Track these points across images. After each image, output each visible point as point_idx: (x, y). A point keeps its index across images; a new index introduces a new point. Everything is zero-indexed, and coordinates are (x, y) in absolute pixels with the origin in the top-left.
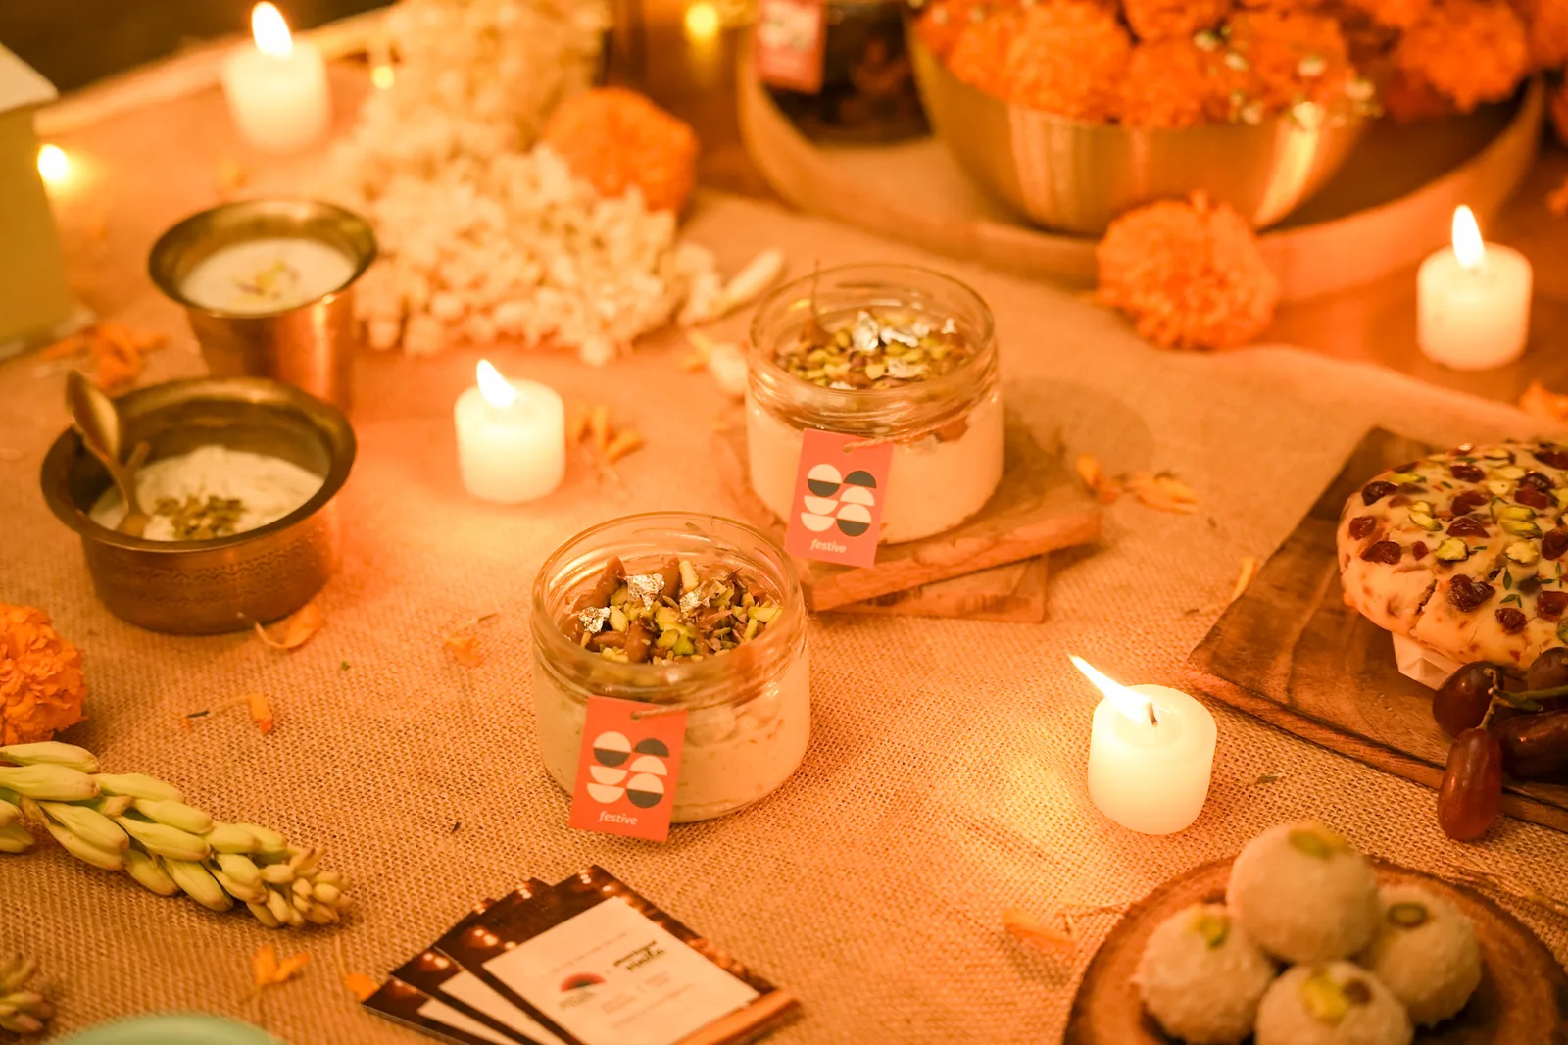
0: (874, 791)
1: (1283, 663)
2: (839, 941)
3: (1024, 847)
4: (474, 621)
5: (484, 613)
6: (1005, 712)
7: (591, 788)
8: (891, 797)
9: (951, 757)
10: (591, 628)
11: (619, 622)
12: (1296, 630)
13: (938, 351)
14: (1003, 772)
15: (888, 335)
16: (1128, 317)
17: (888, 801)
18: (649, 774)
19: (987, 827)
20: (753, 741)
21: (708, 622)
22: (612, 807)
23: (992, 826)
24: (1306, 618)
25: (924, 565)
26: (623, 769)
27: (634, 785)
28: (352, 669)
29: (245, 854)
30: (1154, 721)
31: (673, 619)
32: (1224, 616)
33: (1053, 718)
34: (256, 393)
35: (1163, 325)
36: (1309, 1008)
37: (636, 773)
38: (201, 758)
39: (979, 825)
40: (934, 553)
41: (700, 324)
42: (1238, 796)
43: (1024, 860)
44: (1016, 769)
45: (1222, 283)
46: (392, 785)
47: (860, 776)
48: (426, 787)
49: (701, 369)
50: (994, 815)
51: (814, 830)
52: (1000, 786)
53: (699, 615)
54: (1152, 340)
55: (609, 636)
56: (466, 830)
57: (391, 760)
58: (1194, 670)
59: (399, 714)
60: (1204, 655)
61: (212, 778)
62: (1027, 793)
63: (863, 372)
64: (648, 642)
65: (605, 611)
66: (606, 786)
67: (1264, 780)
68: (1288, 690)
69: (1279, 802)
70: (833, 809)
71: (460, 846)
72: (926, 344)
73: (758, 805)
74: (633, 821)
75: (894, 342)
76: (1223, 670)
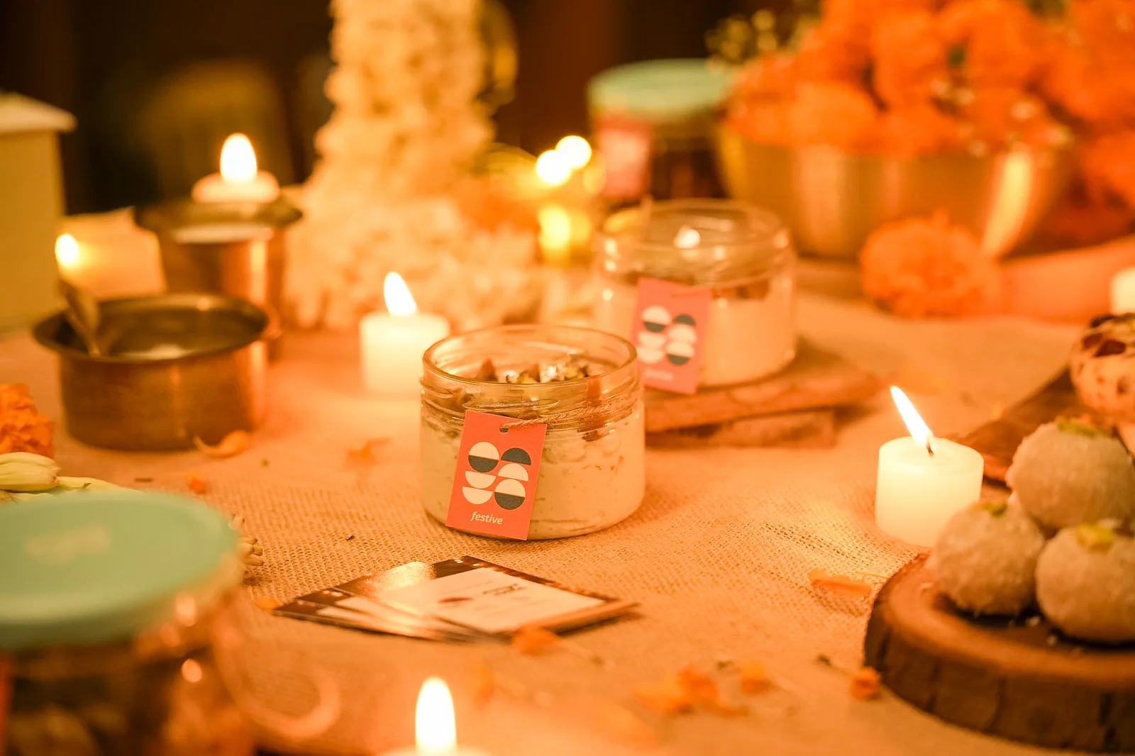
2: (672, 585)
7: (466, 492)
18: (514, 479)
19: (793, 532)
22: (482, 509)
25: (735, 401)
26: (492, 474)
27: (501, 489)
28: (272, 465)
30: (931, 453)
34: (204, 303)
36: (1081, 542)
37: (502, 479)
40: (745, 395)
48: (327, 520)
50: (799, 526)
52: (804, 513)
56: (360, 540)
57: (299, 507)
66: (478, 489)
71: (354, 548)
74: (499, 521)
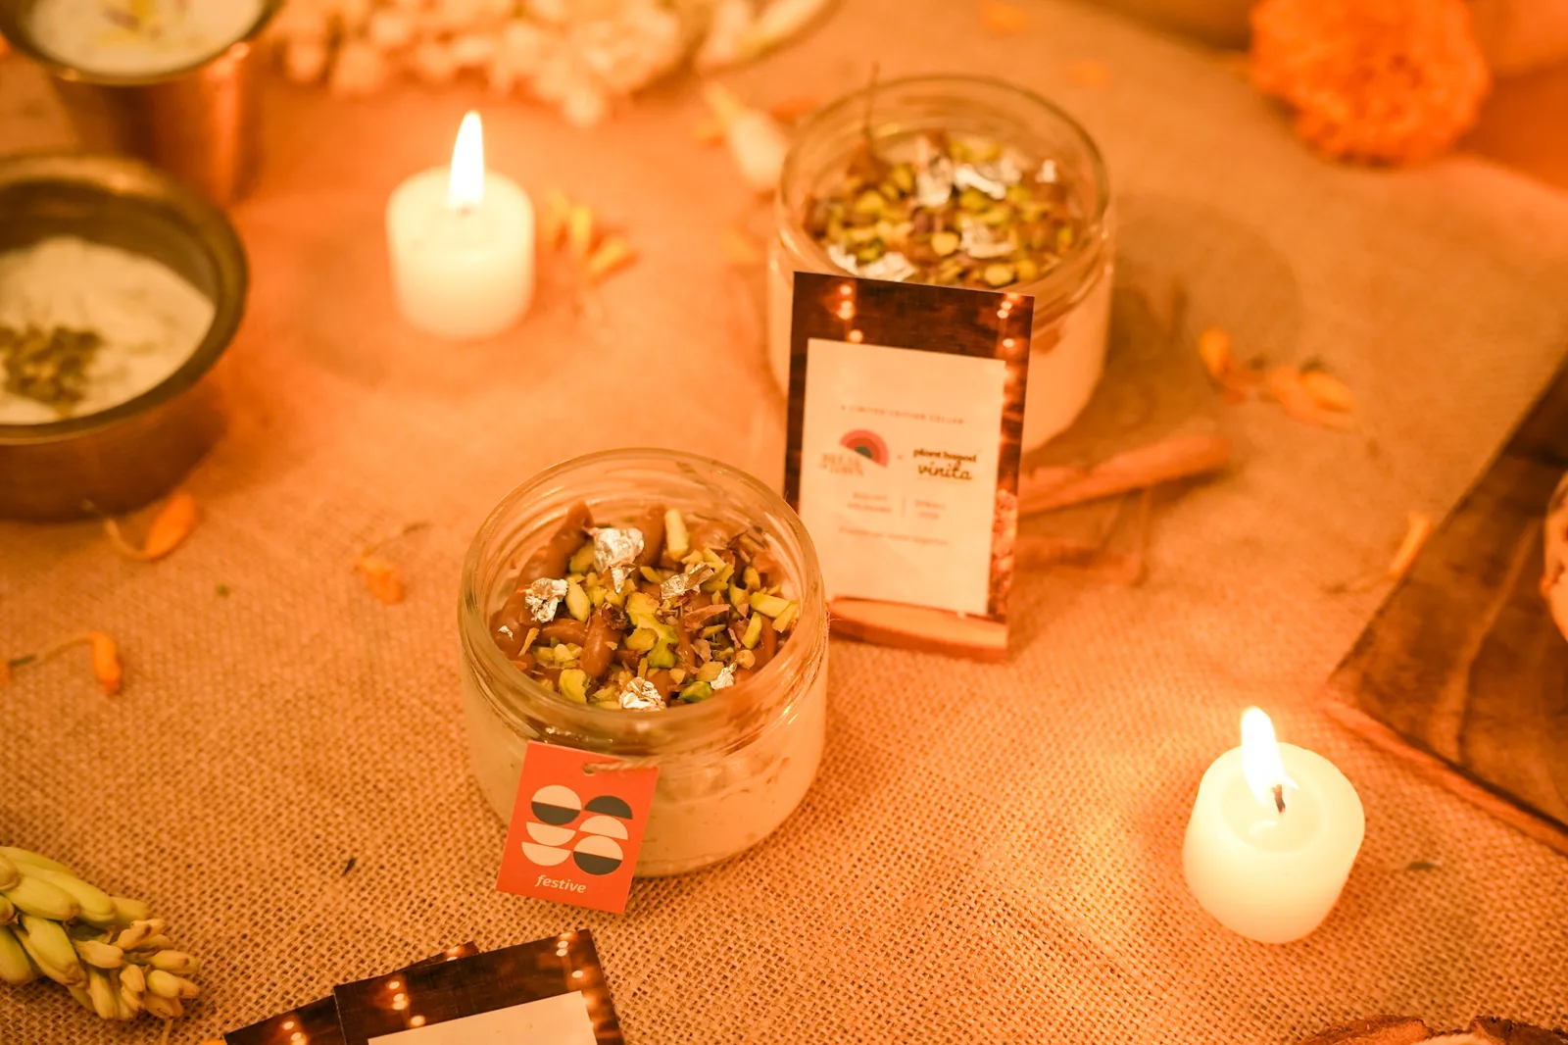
0: (901, 848)
1: (1454, 693)
3: (1093, 958)
4: (396, 531)
5: (413, 518)
6: (1081, 737)
7: (528, 849)
8: (922, 859)
9: (1006, 806)
10: (539, 616)
11: (579, 605)
12: (1476, 635)
13: (1032, 209)
14: (1073, 837)
15: (965, 176)
16: (1284, 110)
17: (918, 866)
18: (604, 836)
19: (1046, 925)
20: (746, 791)
21: (695, 617)
22: (552, 871)
23: (1052, 924)
24: (1490, 617)
26: (571, 828)
27: (583, 847)
28: (233, 596)
29: (59, 922)
30: (1281, 806)
31: (651, 610)
32: (1380, 613)
33: (1144, 752)
34: (122, 178)
35: (1331, 129)
37: (586, 835)
38: (23, 727)
39: (1035, 921)
41: (723, 71)
42: (1381, 887)
43: (1091, 976)
44: (1089, 833)
45: (1417, 79)
46: (271, 787)
47: (883, 821)
48: (316, 796)
49: (718, 143)
50: (1056, 907)
51: (818, 905)
52: (1068, 860)
53: (684, 605)
54: (1313, 145)
55: (566, 627)
56: (363, 870)
57: (273, 746)
58: (1336, 699)
59: (288, 673)
60: (1350, 677)
61: (35, 761)
62: (1102, 872)
63: (928, 243)
64: (613, 646)
65: (560, 586)
66: (546, 846)
67: (1416, 866)
68: (1461, 740)
69: (1436, 901)
70: (845, 872)
71: (352, 895)
72: (1015, 196)
73: (749, 854)
74: (581, 889)
75: (972, 189)
76: (1376, 706)
